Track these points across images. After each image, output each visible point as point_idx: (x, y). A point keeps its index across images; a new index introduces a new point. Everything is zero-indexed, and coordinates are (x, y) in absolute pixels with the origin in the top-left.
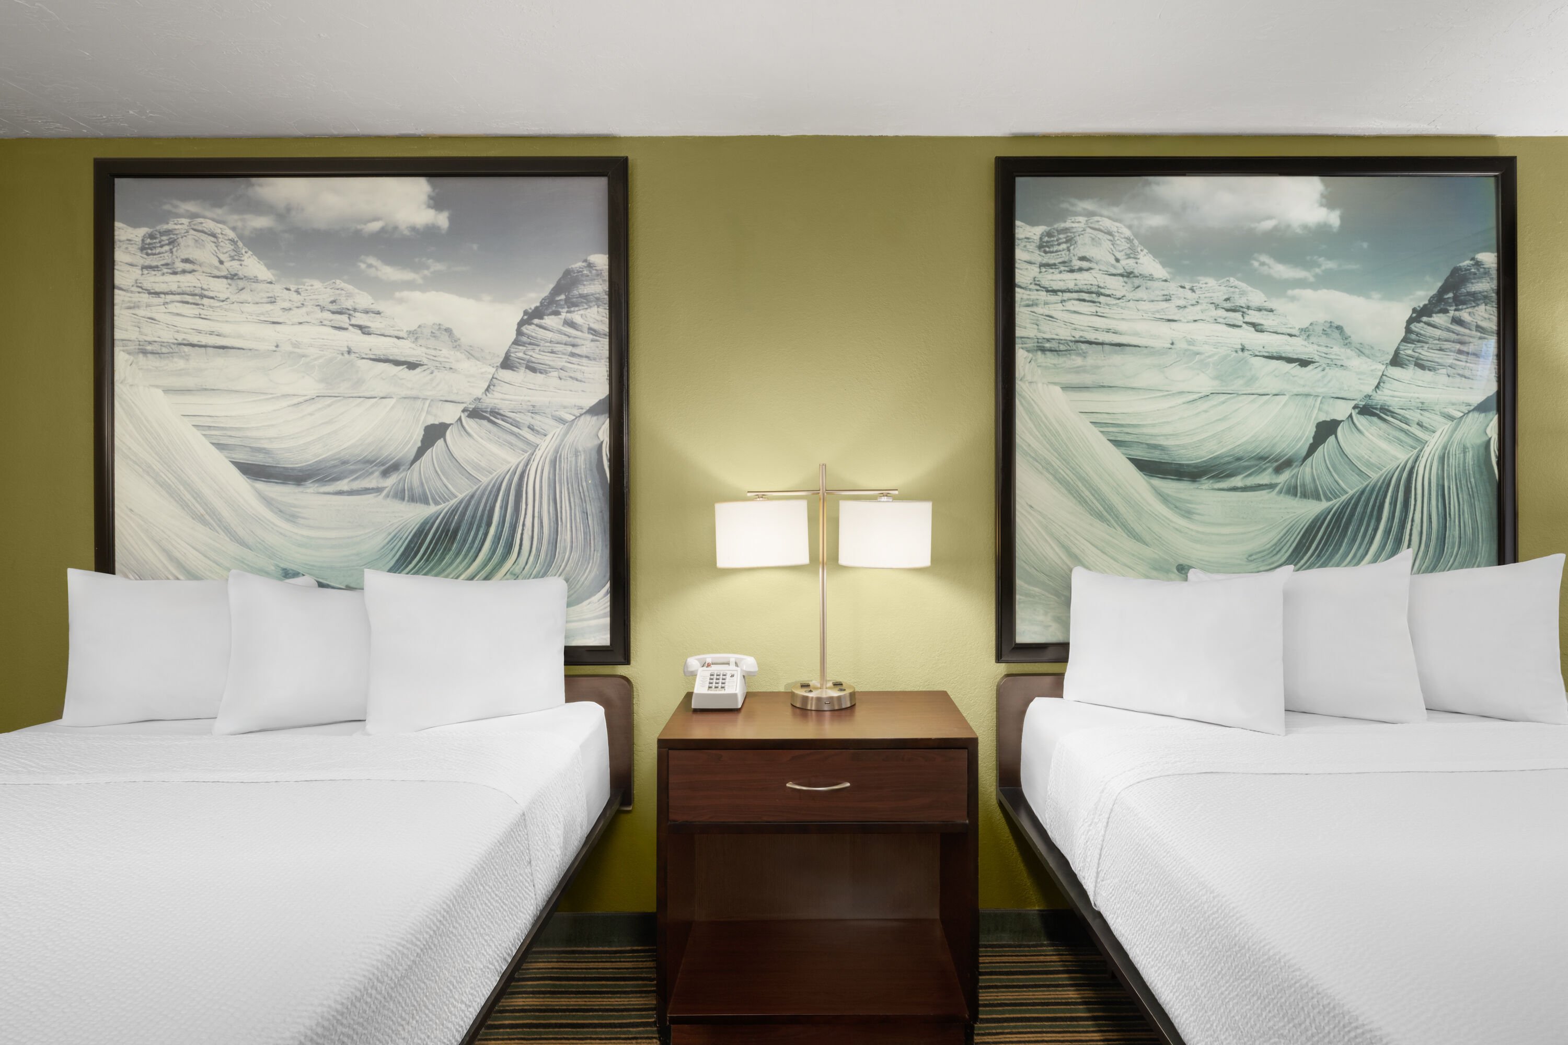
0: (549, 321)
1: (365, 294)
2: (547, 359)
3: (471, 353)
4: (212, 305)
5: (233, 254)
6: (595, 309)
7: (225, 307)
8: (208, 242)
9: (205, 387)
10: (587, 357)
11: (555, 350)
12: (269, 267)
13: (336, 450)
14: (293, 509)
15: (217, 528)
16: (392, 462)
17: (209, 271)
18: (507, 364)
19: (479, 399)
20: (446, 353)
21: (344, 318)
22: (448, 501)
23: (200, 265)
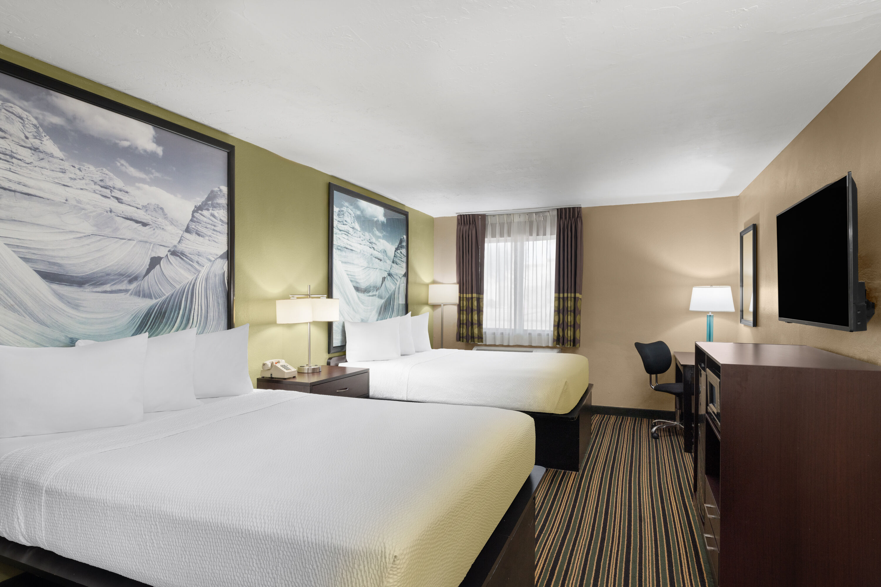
0: (205, 212)
1: (120, 180)
2: (204, 230)
3: (172, 222)
4: (20, 164)
5: (36, 134)
6: (222, 211)
7: (30, 168)
8: (16, 121)
9: (14, 219)
10: (219, 232)
11: (207, 227)
12: (61, 150)
13: (103, 267)
14: (77, 301)
15: (24, 314)
16: (134, 276)
17: (18, 141)
18: (188, 230)
19: (175, 246)
20: (161, 220)
21: (108, 191)
22: (161, 297)
23: (10, 135)
